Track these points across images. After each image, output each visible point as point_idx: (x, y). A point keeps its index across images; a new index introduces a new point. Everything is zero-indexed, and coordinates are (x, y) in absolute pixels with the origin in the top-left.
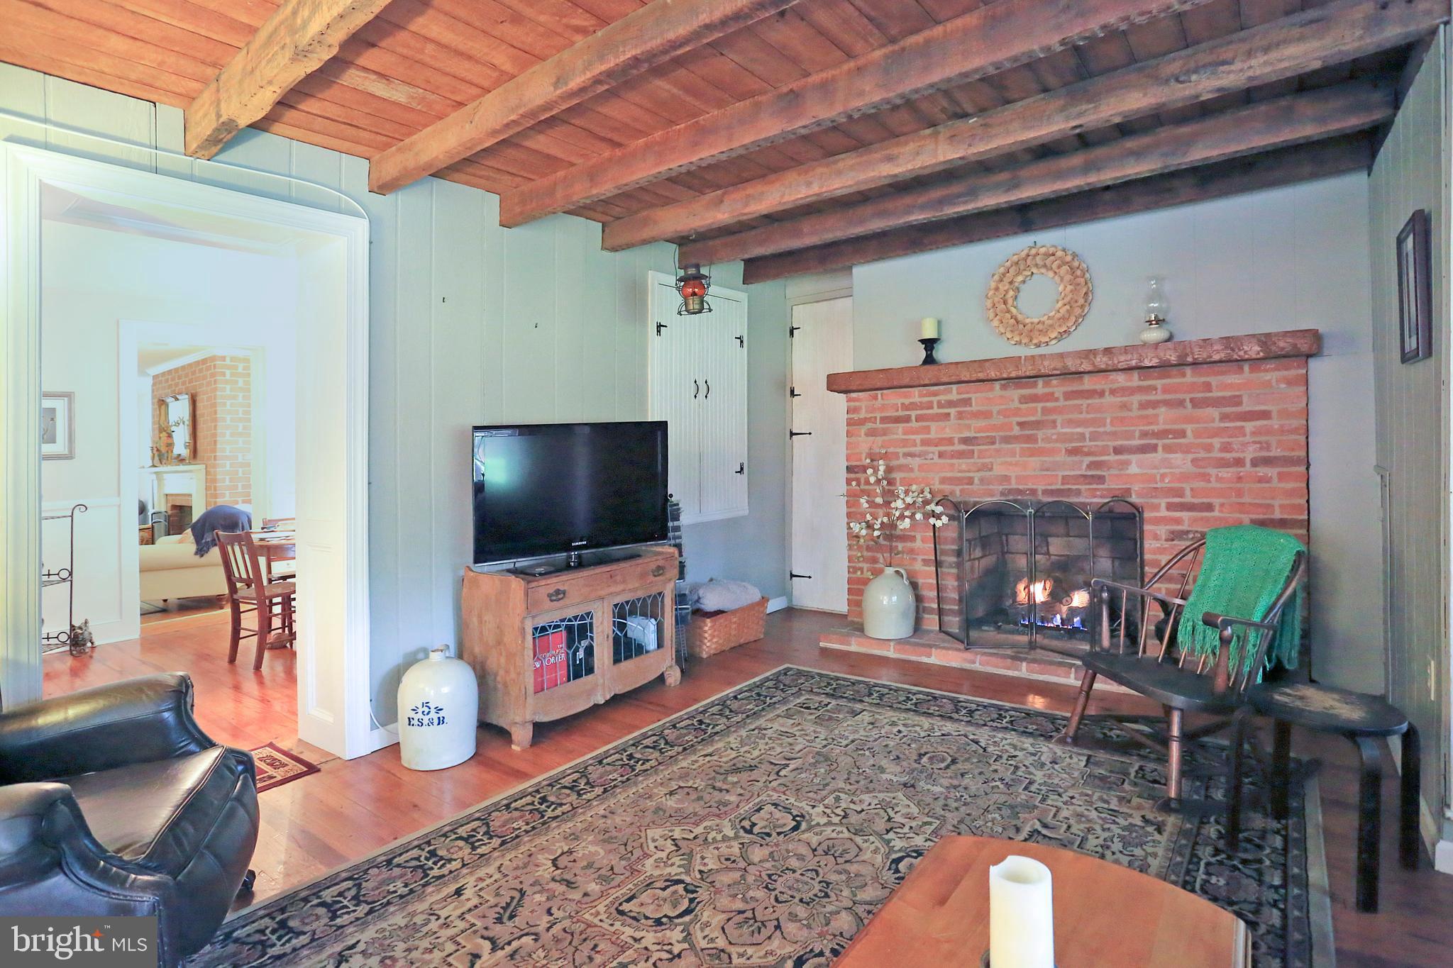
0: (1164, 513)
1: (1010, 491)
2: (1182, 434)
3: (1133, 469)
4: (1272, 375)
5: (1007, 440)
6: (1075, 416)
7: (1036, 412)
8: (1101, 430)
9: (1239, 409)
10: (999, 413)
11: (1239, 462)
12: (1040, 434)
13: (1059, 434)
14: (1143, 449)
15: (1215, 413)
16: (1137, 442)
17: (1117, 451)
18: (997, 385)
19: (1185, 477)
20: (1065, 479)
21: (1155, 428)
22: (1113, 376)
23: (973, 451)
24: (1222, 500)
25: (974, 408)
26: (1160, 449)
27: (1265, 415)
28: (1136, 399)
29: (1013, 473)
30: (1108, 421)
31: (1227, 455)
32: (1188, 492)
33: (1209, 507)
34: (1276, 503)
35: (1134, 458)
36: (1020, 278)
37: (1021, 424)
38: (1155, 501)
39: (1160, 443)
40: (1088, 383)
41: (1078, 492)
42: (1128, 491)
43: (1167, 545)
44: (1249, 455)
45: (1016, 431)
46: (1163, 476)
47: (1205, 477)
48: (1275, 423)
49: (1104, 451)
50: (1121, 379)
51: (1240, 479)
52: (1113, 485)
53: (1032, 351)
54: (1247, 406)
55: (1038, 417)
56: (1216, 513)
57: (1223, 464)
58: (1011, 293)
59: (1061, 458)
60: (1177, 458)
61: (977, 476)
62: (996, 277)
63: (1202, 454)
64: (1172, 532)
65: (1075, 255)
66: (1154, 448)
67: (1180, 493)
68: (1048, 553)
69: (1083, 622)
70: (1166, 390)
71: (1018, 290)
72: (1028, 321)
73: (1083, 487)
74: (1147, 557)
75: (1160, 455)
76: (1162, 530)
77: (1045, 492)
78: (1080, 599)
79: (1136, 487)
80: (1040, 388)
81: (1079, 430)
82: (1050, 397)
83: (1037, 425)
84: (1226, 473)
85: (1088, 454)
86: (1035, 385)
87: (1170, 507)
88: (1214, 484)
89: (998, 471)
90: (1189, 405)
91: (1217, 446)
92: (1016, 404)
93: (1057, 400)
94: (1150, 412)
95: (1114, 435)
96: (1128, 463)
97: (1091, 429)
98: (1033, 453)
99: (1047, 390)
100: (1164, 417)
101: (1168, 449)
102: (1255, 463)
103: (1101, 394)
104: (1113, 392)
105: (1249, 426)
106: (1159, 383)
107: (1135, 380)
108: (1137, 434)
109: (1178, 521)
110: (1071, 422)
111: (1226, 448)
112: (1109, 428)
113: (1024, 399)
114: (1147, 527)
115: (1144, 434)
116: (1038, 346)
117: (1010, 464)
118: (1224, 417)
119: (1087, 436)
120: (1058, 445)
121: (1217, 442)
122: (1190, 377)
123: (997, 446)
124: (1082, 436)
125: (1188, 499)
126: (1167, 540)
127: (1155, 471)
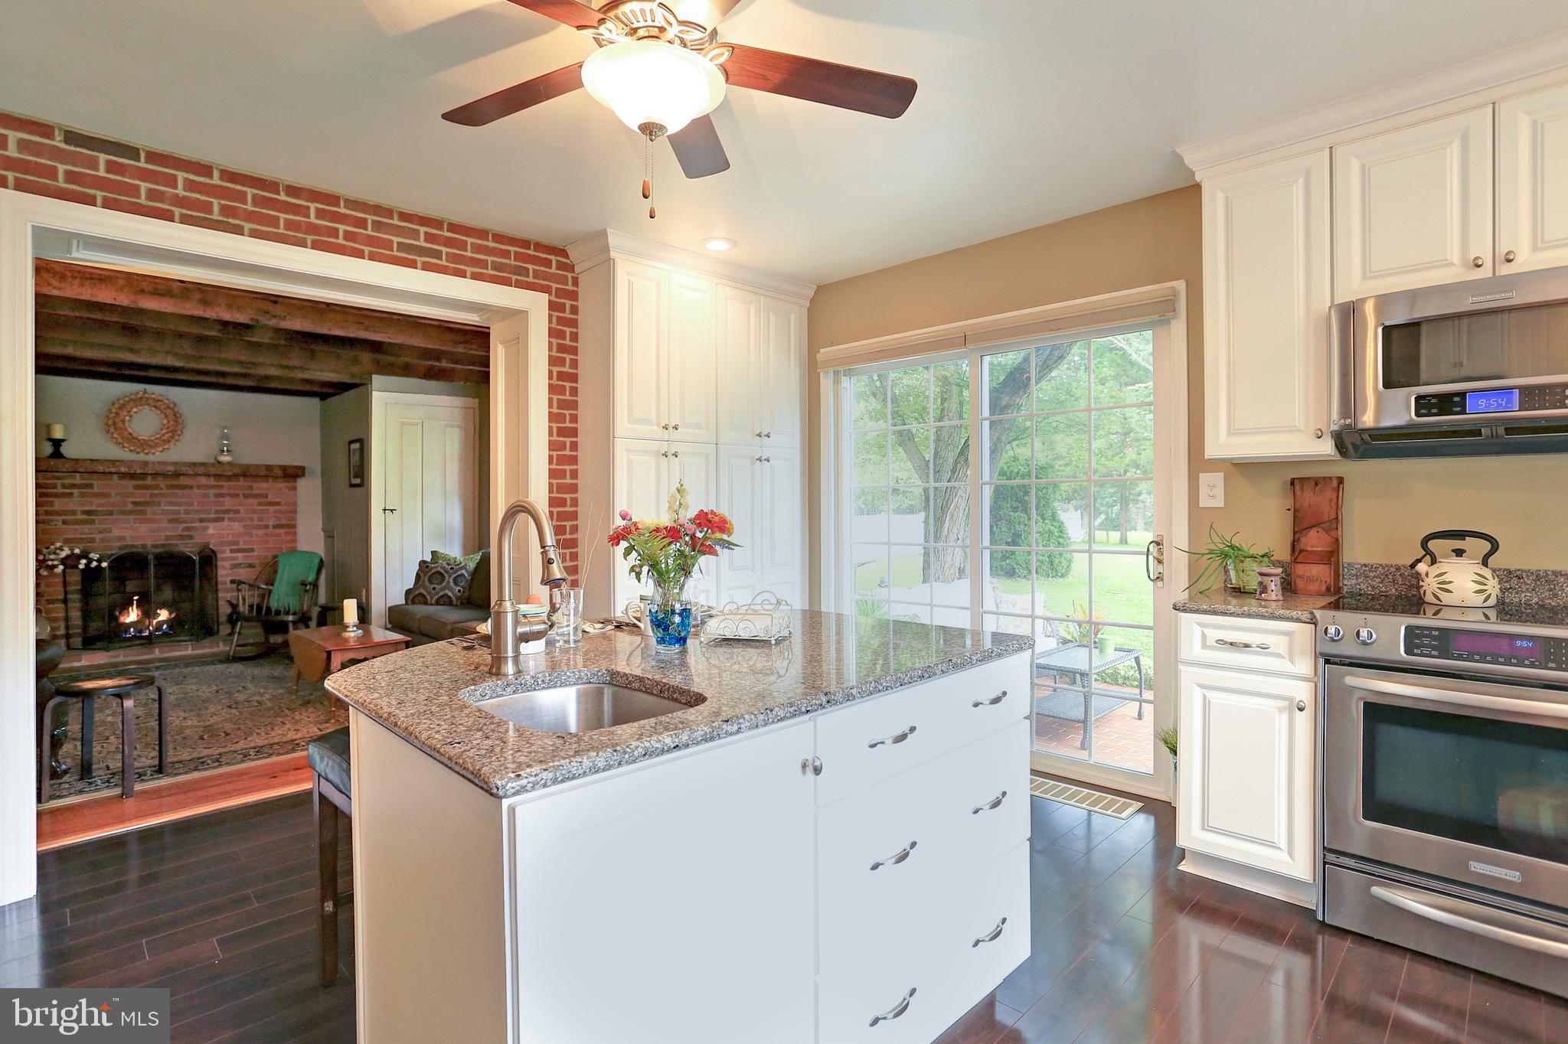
0: (228, 554)
1: (126, 547)
2: (238, 512)
3: (211, 531)
4: (281, 485)
5: (123, 513)
6: (173, 500)
7: (144, 495)
8: (190, 508)
9: (266, 500)
10: (116, 495)
11: (266, 527)
12: (149, 510)
13: (162, 510)
14: (216, 520)
15: (255, 501)
16: (213, 516)
17: (201, 520)
18: (115, 477)
19: (240, 535)
20: (167, 538)
21: (223, 508)
22: (199, 478)
23: (94, 520)
24: (258, 547)
25: (96, 490)
26: (226, 520)
27: (278, 504)
28: (212, 492)
29: (127, 534)
30: (196, 503)
31: (260, 523)
32: (241, 543)
33: (252, 550)
34: (284, 547)
35: (211, 525)
36: (135, 410)
37: (135, 503)
38: (223, 548)
39: (226, 516)
40: (182, 481)
41: (177, 545)
42: (209, 542)
43: (230, 572)
44: (271, 523)
45: (130, 507)
46: (228, 534)
47: (250, 535)
48: (283, 508)
49: (193, 521)
50: (204, 480)
51: (267, 535)
52: (199, 539)
53: (142, 457)
54: (270, 498)
55: (147, 499)
56: (256, 553)
57: (259, 527)
58: (128, 418)
59: (164, 525)
60: (235, 525)
61: (98, 537)
62: (116, 406)
63: (249, 523)
64: (233, 565)
65: (175, 405)
66: (223, 519)
67: (237, 543)
68: (124, 591)
69: (170, 627)
70: (229, 488)
71: (131, 416)
72: (140, 438)
73: (179, 542)
74: (220, 579)
75: (226, 523)
76: (227, 564)
77: (153, 546)
78: (164, 615)
79: (213, 541)
80: (149, 481)
81: (176, 508)
82: (157, 487)
83: (147, 504)
84: (260, 532)
85: (184, 522)
86: (144, 479)
87: (232, 551)
88: (255, 538)
89: (116, 533)
90: (242, 497)
91: (256, 518)
92: (131, 489)
93: (161, 489)
94: (222, 499)
95: (198, 512)
96: (207, 528)
97: (184, 508)
98: (142, 521)
99: (153, 482)
100: (228, 502)
101: (230, 520)
102: (274, 527)
103: (191, 488)
104: (199, 487)
105: (272, 509)
106: (226, 484)
107: (212, 482)
108: (213, 511)
109: (236, 558)
110: (171, 503)
111: (260, 519)
112: (196, 507)
113: (137, 487)
114: (219, 563)
115: (217, 512)
116: (147, 454)
117: (126, 528)
118: (260, 504)
119: (182, 512)
120: (161, 517)
121: (255, 516)
122: (242, 482)
123: (115, 516)
124: (179, 512)
125: (242, 546)
126: (231, 569)
127: (222, 532)
